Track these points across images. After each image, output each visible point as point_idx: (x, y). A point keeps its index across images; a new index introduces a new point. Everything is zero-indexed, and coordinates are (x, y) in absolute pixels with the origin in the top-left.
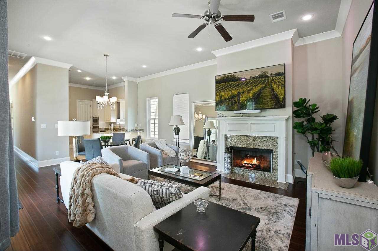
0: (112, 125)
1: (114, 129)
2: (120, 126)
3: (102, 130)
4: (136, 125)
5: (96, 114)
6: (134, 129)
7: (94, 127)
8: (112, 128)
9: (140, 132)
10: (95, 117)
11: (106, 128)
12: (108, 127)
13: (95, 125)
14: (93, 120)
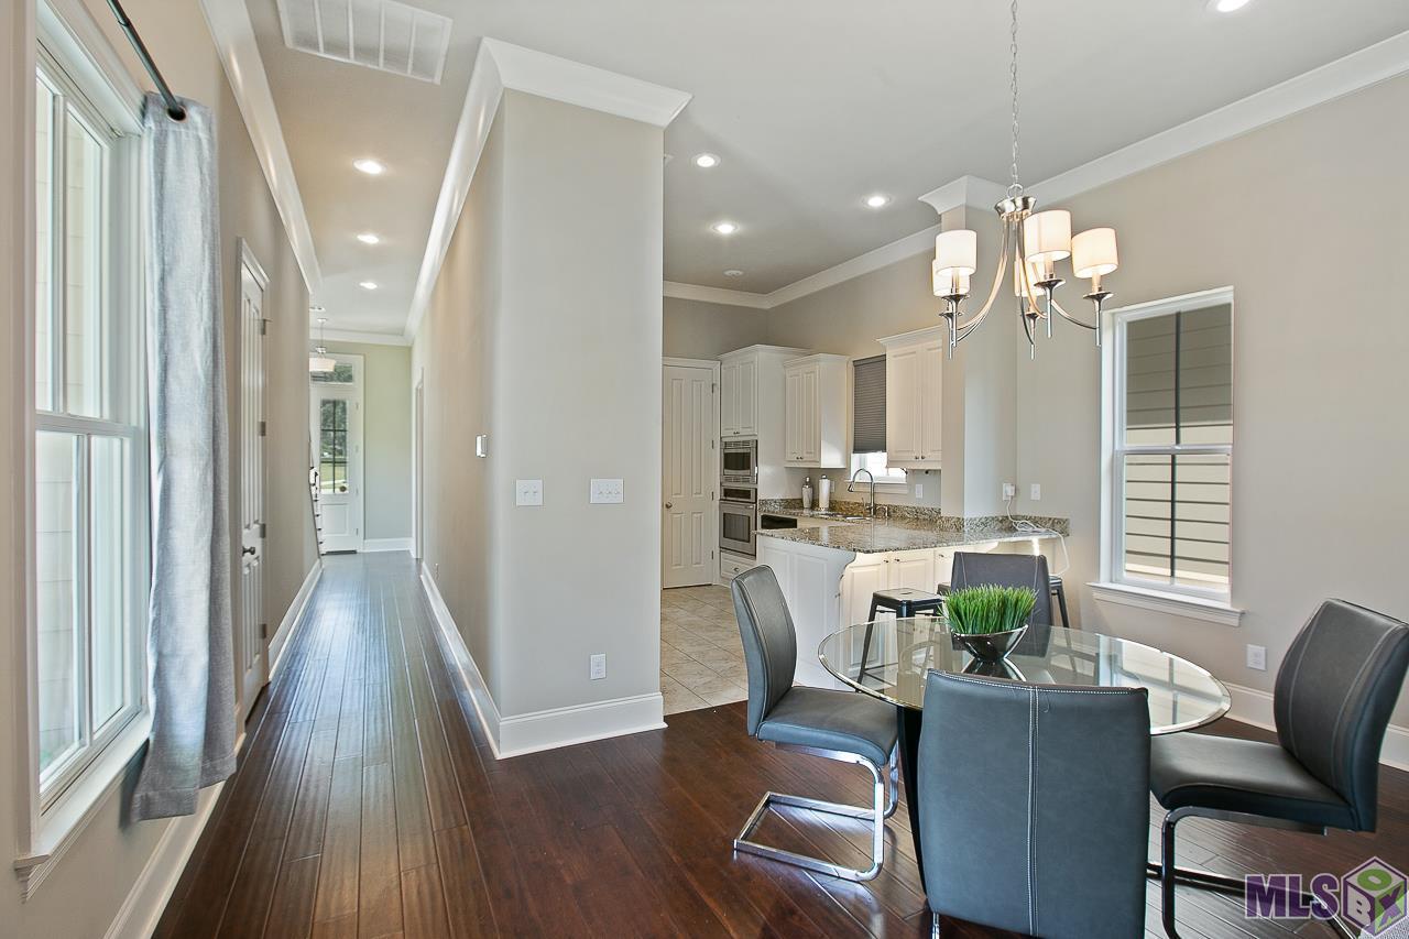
0: (825, 486)
1: (833, 507)
2: (873, 494)
3: (771, 509)
4: (1009, 490)
5: (738, 430)
6: (999, 514)
7: (728, 493)
8: (824, 503)
9: (1042, 542)
10: (736, 443)
11: (787, 500)
12: (798, 497)
13: (737, 481)
14: (726, 455)
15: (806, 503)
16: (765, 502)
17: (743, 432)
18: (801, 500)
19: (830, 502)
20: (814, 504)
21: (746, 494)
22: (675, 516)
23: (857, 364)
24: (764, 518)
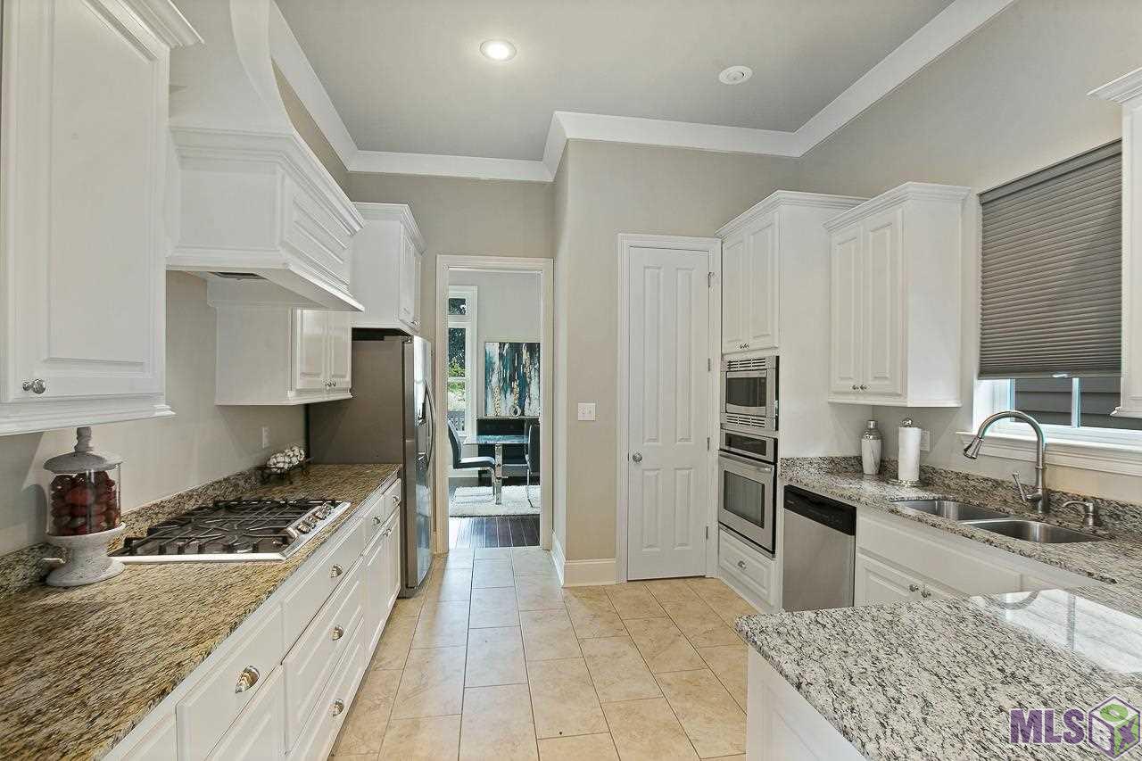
0: (910, 442)
1: (928, 480)
8: (908, 468)
10: (746, 363)
11: (832, 460)
12: (852, 453)
13: (745, 422)
14: (730, 382)
15: (869, 465)
16: (791, 463)
17: (754, 344)
18: (859, 459)
19: (922, 470)
20: (886, 471)
21: (759, 446)
22: (647, 473)
23: (988, 201)
24: (789, 490)
